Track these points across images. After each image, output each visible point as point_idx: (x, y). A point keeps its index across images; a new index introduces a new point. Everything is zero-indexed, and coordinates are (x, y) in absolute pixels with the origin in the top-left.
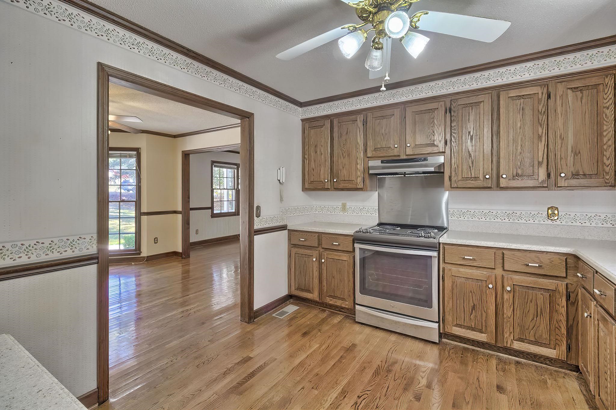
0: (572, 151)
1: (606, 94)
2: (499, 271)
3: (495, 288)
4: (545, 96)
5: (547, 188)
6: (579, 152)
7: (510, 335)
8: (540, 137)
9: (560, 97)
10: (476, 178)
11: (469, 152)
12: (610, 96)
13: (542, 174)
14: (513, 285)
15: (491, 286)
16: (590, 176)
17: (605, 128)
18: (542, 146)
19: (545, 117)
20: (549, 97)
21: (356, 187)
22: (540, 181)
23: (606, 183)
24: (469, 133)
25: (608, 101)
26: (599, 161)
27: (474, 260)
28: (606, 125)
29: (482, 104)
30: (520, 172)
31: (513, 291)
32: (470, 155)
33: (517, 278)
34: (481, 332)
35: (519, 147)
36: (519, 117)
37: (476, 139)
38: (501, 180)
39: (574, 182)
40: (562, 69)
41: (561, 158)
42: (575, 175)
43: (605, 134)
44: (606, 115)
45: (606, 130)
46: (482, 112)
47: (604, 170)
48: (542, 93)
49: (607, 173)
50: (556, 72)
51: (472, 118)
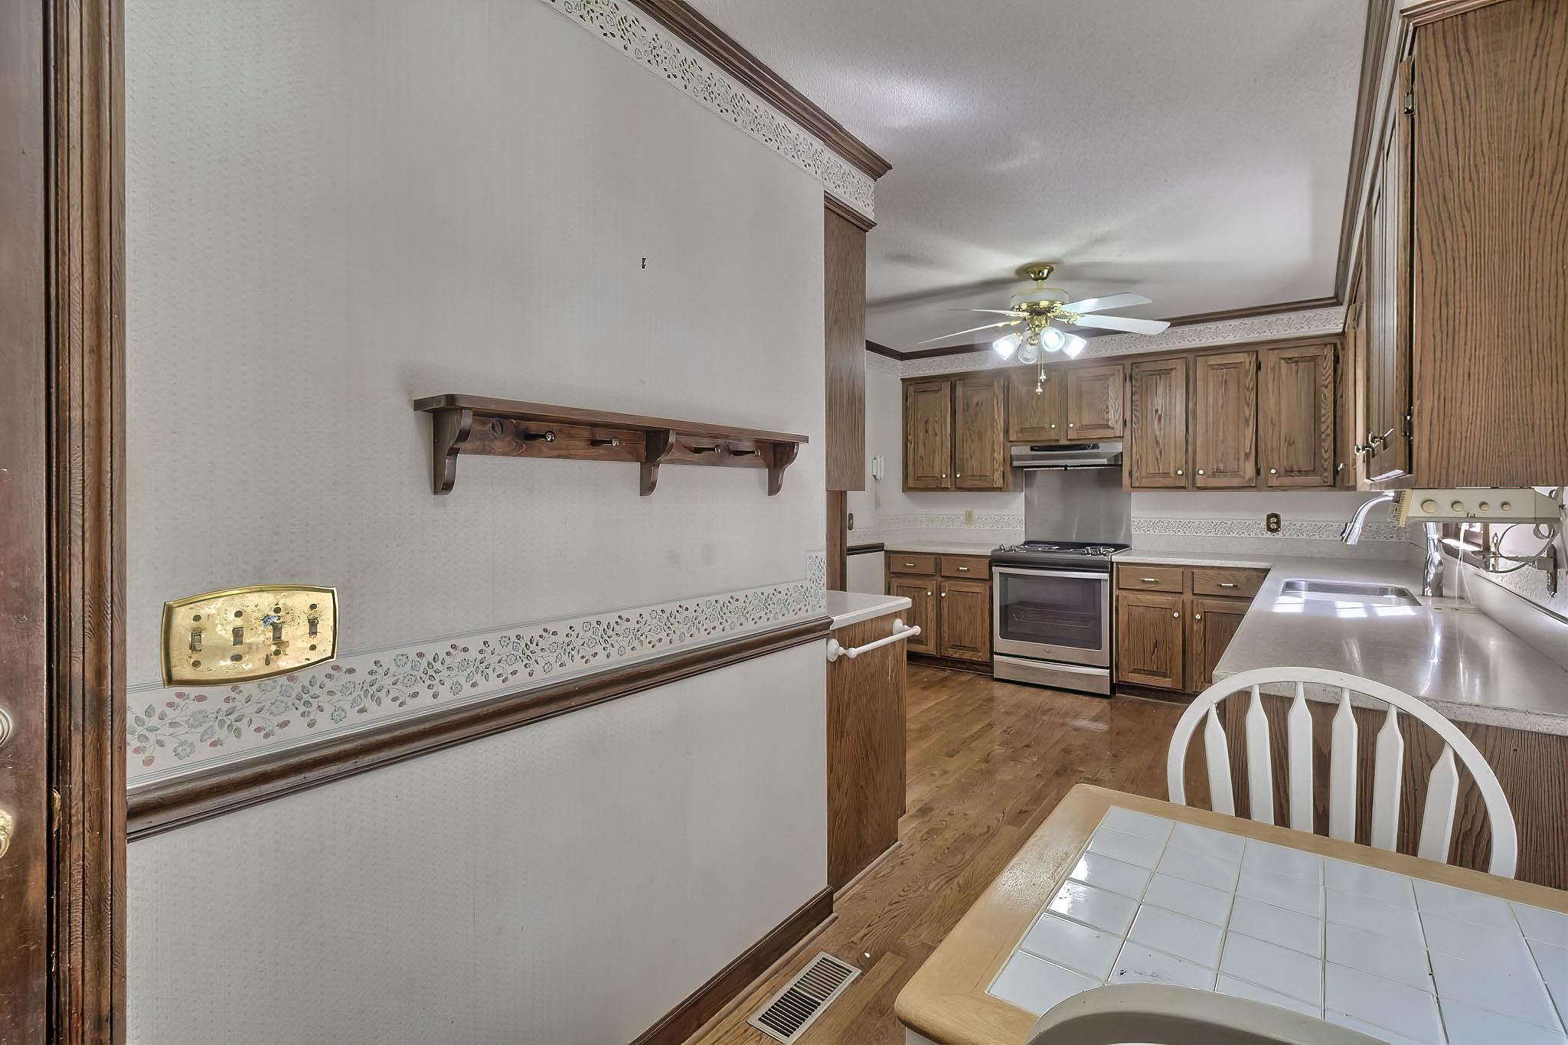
0: (1286, 441)
1: (1324, 369)
2: (1188, 596)
3: (1183, 616)
4: (1254, 366)
5: (1255, 489)
6: (1293, 443)
7: (1200, 677)
8: (1247, 421)
9: (1271, 368)
10: (1166, 474)
11: (1156, 438)
12: (1330, 372)
13: (1249, 469)
14: (1205, 612)
15: (1176, 615)
16: (1306, 473)
17: (1323, 412)
18: (1249, 432)
19: (1253, 395)
20: (1259, 367)
21: (991, 486)
22: (1247, 479)
23: (1324, 482)
24: (1157, 411)
25: (1328, 378)
26: (1315, 453)
27: (1156, 582)
28: (1325, 409)
29: (1174, 371)
30: (1221, 466)
31: (1204, 619)
32: (1157, 443)
33: (1209, 602)
34: (1165, 676)
35: (1221, 433)
36: (1221, 392)
37: (1165, 420)
38: (1197, 476)
39: (1288, 481)
40: (1274, 332)
41: (1272, 450)
42: (1289, 472)
43: (1323, 419)
44: (1325, 396)
45: (1324, 415)
46: (1173, 383)
47: (1322, 466)
48: (1250, 363)
49: (1325, 470)
50: (1267, 336)
51: (1160, 390)
